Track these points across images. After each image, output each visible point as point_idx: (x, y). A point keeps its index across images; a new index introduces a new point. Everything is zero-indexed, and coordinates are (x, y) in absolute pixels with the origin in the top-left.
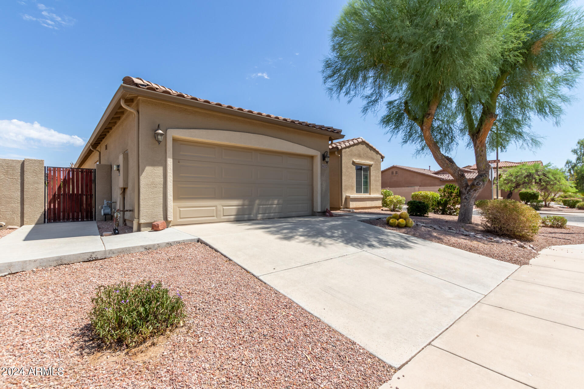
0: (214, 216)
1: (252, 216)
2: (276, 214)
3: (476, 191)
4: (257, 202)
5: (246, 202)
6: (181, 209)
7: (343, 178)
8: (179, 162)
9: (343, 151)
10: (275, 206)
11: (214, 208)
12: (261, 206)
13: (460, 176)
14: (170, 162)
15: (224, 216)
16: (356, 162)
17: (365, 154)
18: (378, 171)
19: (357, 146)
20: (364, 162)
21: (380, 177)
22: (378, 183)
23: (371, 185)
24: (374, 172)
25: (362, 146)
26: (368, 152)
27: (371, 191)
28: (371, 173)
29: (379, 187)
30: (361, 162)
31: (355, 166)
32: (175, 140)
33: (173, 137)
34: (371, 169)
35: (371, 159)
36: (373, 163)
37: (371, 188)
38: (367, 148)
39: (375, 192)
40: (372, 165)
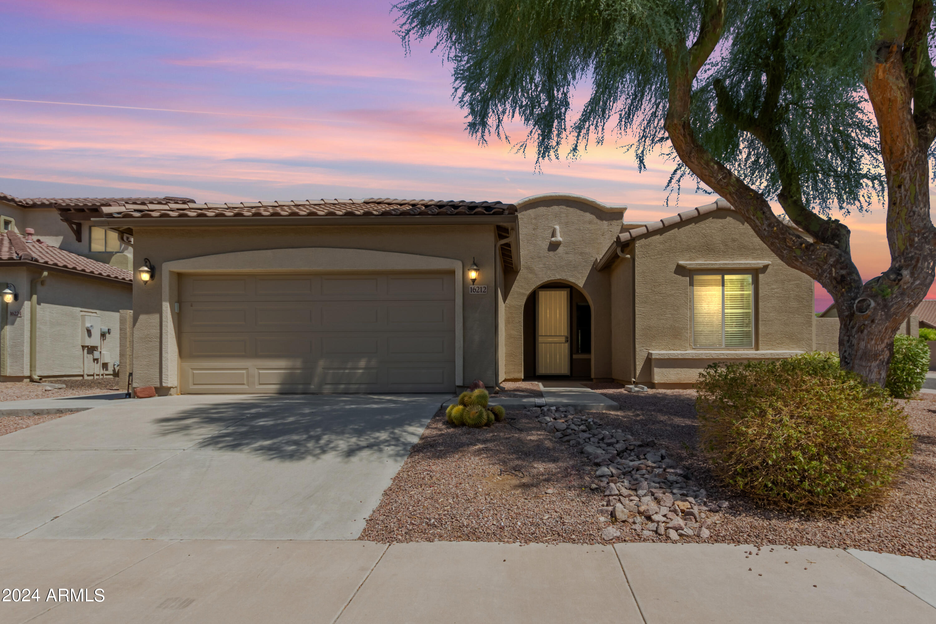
0: (243, 384)
1: (312, 387)
2: (363, 386)
3: (862, 332)
4: (322, 363)
5: (298, 363)
6: (195, 372)
7: (639, 309)
8: (192, 306)
9: (638, 244)
10: (361, 371)
11: (244, 371)
12: (331, 371)
13: (834, 282)
14: (166, 307)
15: (260, 384)
16: (688, 267)
17: (734, 240)
18: (795, 282)
19: (697, 225)
20: (726, 264)
21: (805, 301)
22: (797, 316)
23: (760, 322)
24: (774, 287)
25: (720, 220)
26: (745, 233)
27: (760, 339)
28: (760, 291)
29: (804, 327)
30: (712, 264)
31: (687, 276)
32: (180, 276)
33: (171, 273)
34: (760, 279)
35: (759, 252)
36: (770, 263)
37: (760, 332)
38: (741, 225)
39: (778, 344)
40: (766, 267)
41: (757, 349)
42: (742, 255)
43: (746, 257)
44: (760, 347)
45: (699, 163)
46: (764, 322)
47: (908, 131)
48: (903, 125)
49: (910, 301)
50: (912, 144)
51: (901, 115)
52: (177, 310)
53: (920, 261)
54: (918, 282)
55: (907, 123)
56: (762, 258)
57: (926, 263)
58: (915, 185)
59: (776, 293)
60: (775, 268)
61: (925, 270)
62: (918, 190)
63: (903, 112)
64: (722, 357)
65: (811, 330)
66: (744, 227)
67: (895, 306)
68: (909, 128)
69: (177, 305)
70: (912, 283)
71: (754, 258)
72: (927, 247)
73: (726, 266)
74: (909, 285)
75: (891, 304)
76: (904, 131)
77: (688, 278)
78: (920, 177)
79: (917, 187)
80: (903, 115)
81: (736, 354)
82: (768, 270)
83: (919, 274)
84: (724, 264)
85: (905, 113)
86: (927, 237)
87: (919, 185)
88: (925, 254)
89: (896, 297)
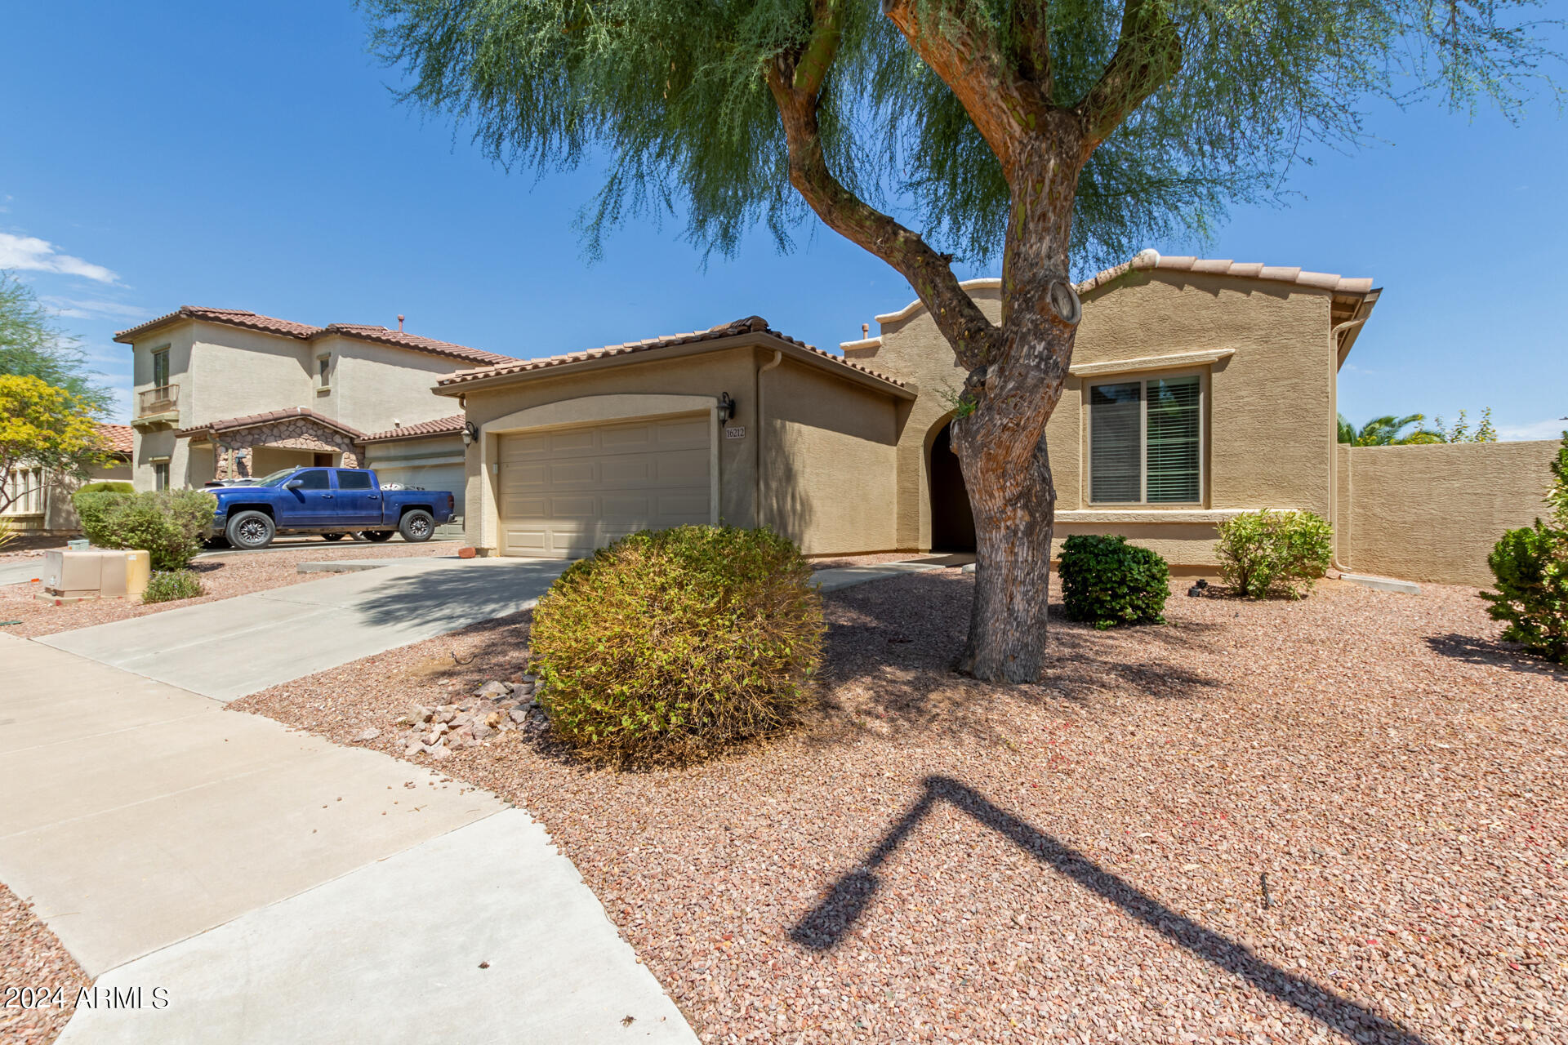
0: (543, 547)
4: (600, 526)
5: (582, 526)
6: (510, 533)
8: (511, 466)
11: (543, 534)
12: (608, 535)
14: (484, 469)
15: (554, 548)
16: (1077, 373)
17: (1163, 320)
18: (1289, 382)
19: (1097, 303)
20: (1144, 362)
21: (1311, 415)
22: (1292, 443)
23: (1213, 459)
24: (1243, 393)
25: (1138, 289)
26: (1184, 305)
27: (1213, 488)
28: (1214, 403)
29: (1308, 465)
30: (1119, 365)
31: (1077, 389)
32: (499, 436)
33: (489, 435)
34: (1213, 381)
35: (1213, 334)
36: (1233, 350)
37: (1213, 477)
38: (1177, 291)
39: (1251, 496)
40: (1225, 361)
41: (1208, 507)
42: (1178, 344)
43: (1187, 345)
44: (1213, 502)
45: (848, 226)
46: (1221, 459)
47: (1000, 107)
48: (988, 100)
49: (1005, 421)
50: (1017, 129)
51: (974, 83)
52: (495, 471)
53: (1015, 346)
54: (1011, 385)
55: (994, 95)
56: (1219, 345)
57: (1026, 348)
58: (1025, 204)
59: (1249, 404)
60: (1246, 358)
61: (1021, 361)
62: (1029, 212)
63: (977, 77)
64: (1127, 520)
65: (1325, 470)
66: (1183, 293)
67: (983, 432)
68: (1000, 102)
69: (495, 467)
70: (1002, 388)
71: (1203, 347)
72: (1028, 316)
73: (1144, 366)
74: (997, 391)
75: (975, 428)
76: (994, 110)
77: (1080, 392)
78: (1034, 186)
79: (1029, 207)
80: (980, 82)
81: (1153, 515)
82: (1231, 364)
83: (1011, 370)
84: (1140, 362)
85: (982, 79)
86: (1030, 299)
87: (1031, 203)
88: (1024, 330)
89: (982, 414)
